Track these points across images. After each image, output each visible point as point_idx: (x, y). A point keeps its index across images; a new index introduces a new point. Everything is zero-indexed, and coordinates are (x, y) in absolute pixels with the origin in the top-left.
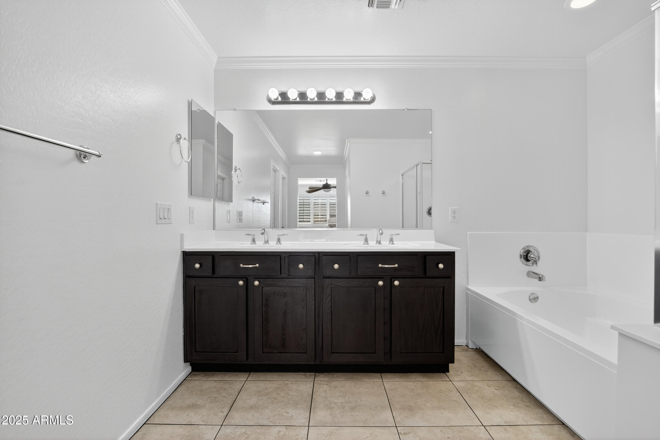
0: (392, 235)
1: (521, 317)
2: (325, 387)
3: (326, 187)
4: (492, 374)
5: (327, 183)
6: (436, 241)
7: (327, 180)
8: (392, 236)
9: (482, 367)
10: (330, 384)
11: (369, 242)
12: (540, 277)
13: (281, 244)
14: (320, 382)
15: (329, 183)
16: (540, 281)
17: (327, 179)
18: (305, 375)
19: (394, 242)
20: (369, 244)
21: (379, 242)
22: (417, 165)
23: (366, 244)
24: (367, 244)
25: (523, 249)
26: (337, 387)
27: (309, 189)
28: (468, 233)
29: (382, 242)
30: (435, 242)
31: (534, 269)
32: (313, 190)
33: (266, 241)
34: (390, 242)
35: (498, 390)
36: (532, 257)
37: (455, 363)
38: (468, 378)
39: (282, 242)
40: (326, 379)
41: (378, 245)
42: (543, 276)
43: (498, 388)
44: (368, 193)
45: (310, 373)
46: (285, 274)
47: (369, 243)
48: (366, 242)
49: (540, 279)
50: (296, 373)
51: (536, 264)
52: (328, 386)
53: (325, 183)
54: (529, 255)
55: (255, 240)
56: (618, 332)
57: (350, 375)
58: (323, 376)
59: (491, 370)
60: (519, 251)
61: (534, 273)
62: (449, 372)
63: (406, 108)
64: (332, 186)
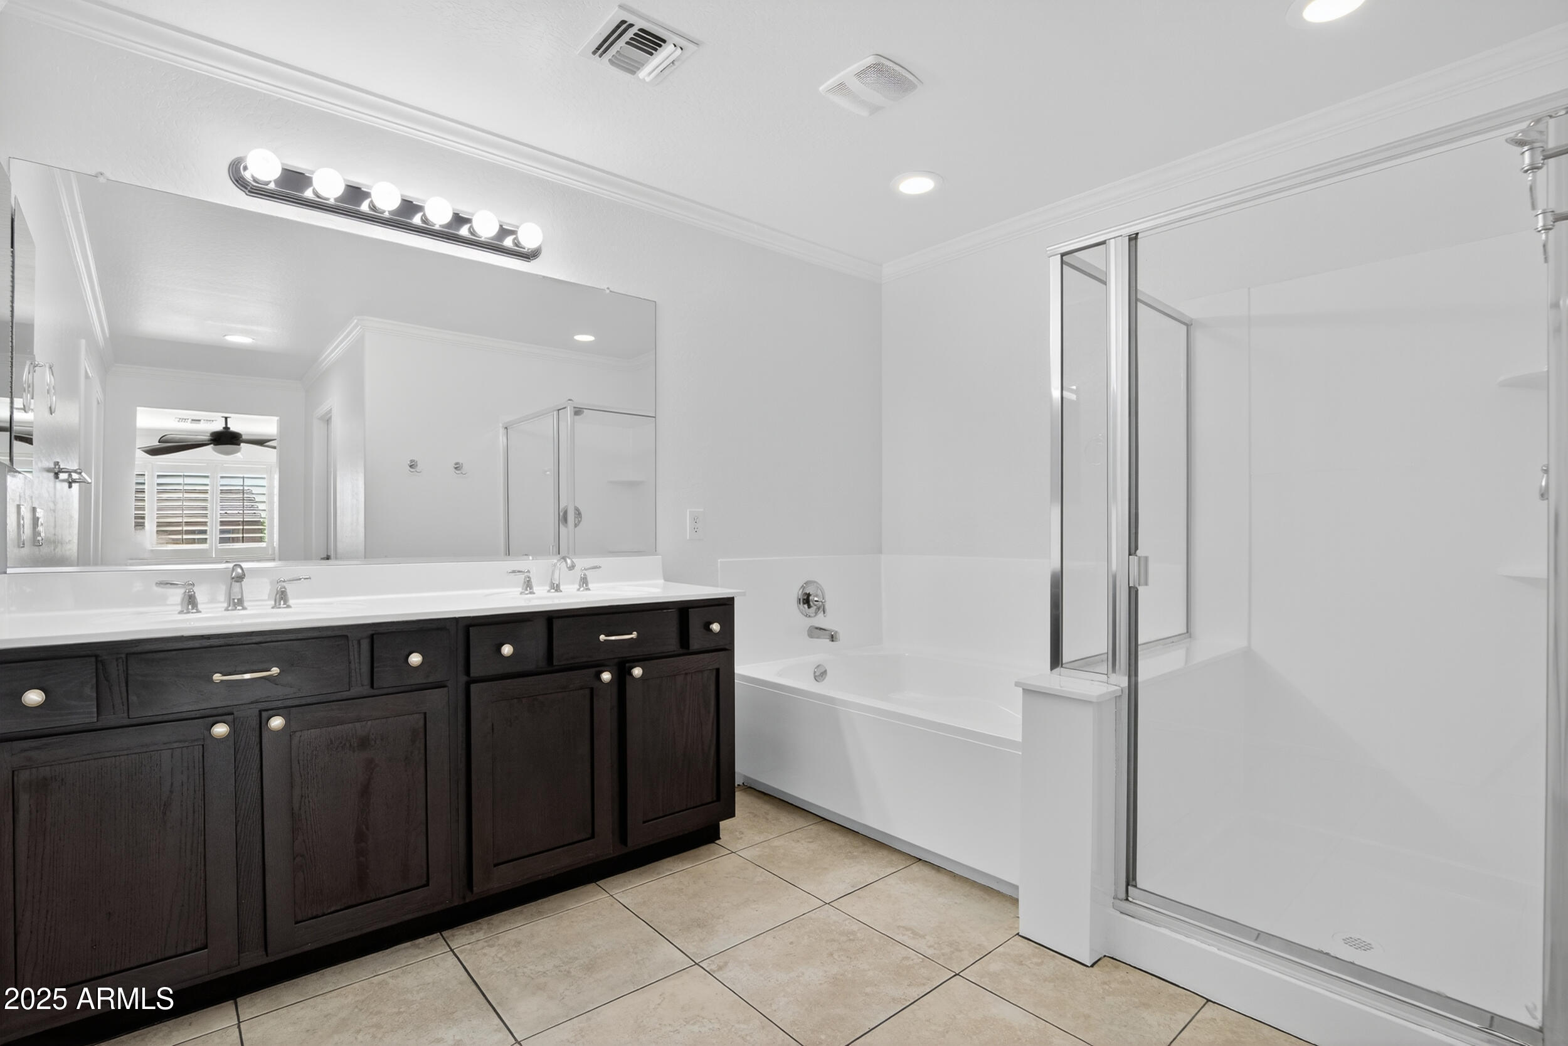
0: (585, 569)
1: (845, 703)
2: (492, 951)
3: (226, 439)
4: (787, 821)
5: (226, 428)
6: (667, 579)
7: (226, 418)
8: (587, 572)
9: (767, 814)
10: (500, 942)
11: (534, 588)
12: (833, 635)
13: (289, 607)
14: (468, 947)
15: (234, 427)
16: (833, 641)
17: (226, 415)
18: (417, 947)
19: (590, 586)
20: (534, 593)
21: (556, 588)
22: (560, 409)
23: (527, 592)
24: (531, 593)
25: (800, 589)
26: (520, 943)
27: (159, 442)
28: (719, 560)
29: (562, 588)
30: (662, 581)
31: (820, 621)
32: (168, 446)
33: (236, 601)
34: (580, 586)
35: (812, 842)
36: (816, 601)
37: (736, 815)
38: (758, 839)
39: (291, 602)
40: (480, 935)
41: (553, 594)
42: (836, 632)
43: (811, 840)
44: (417, 465)
45: (426, 937)
46: (362, 685)
47: (535, 591)
48: (528, 589)
49: (833, 638)
50: (387, 950)
51: (824, 613)
52: (496, 948)
53: (219, 426)
54: (811, 598)
55: (195, 597)
56: (1021, 689)
57: (532, 907)
58: (468, 932)
59: (784, 814)
60: (796, 593)
61: (817, 628)
62: (720, 838)
63: (608, 288)
64: (244, 437)
